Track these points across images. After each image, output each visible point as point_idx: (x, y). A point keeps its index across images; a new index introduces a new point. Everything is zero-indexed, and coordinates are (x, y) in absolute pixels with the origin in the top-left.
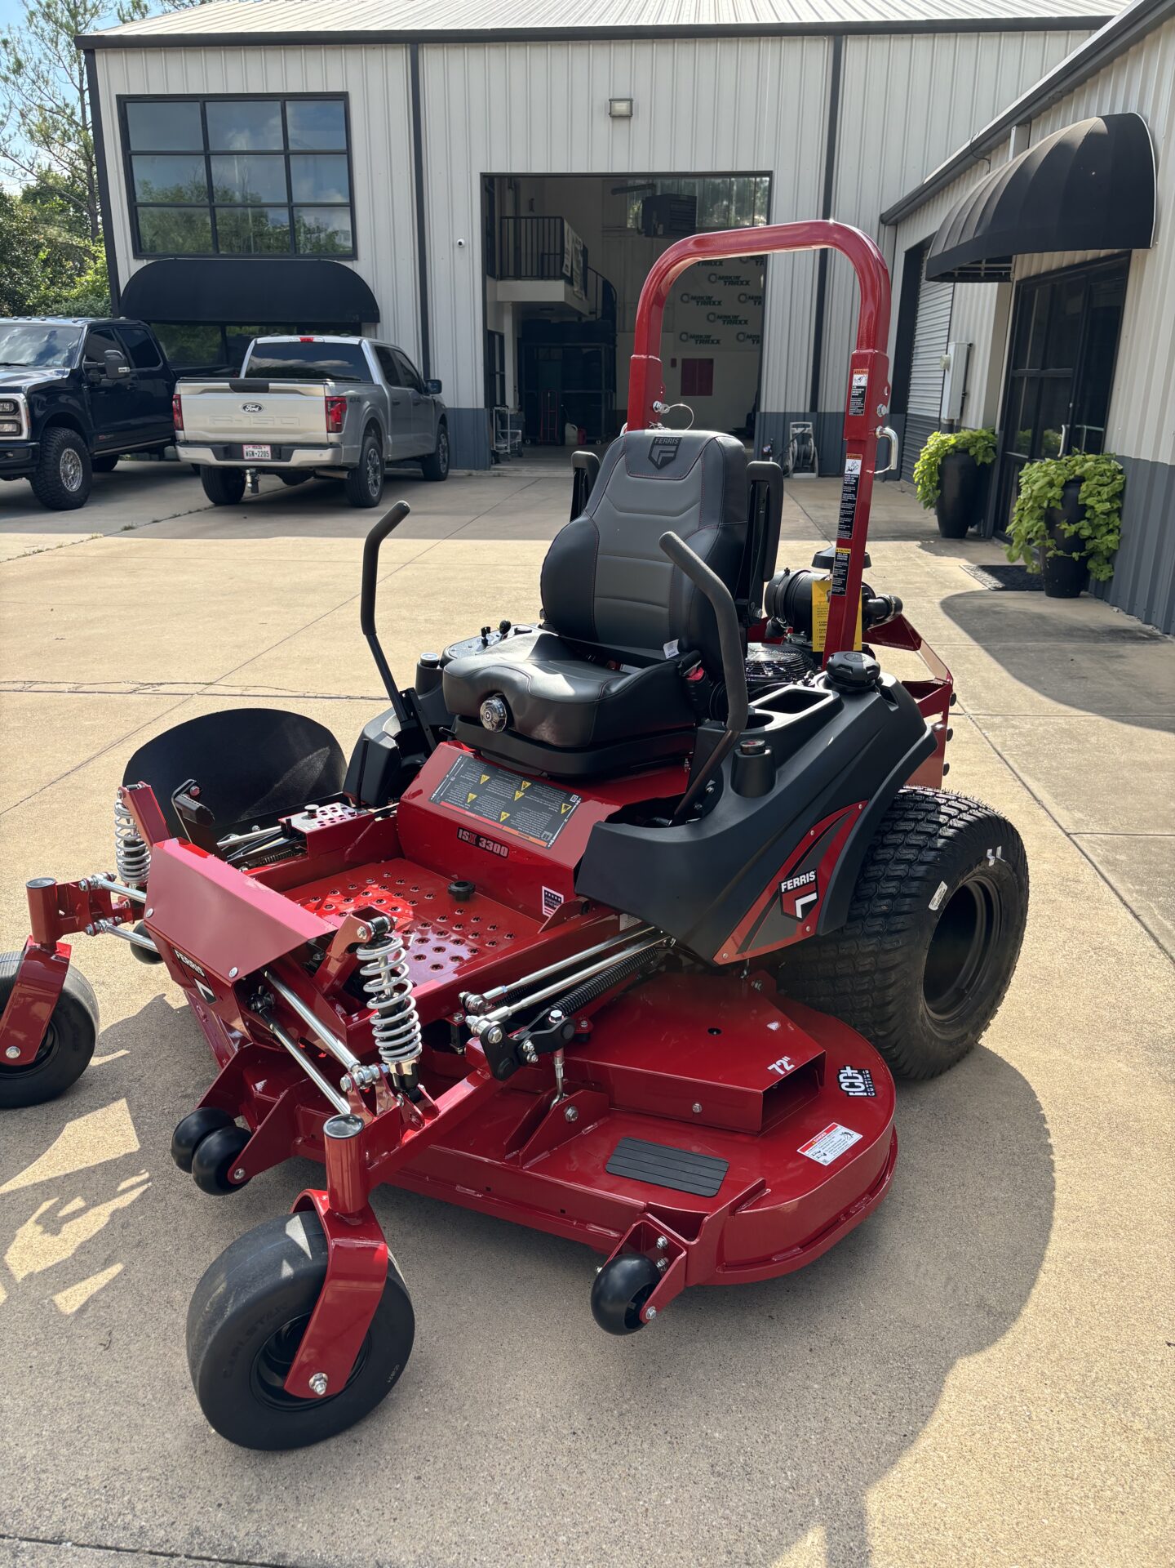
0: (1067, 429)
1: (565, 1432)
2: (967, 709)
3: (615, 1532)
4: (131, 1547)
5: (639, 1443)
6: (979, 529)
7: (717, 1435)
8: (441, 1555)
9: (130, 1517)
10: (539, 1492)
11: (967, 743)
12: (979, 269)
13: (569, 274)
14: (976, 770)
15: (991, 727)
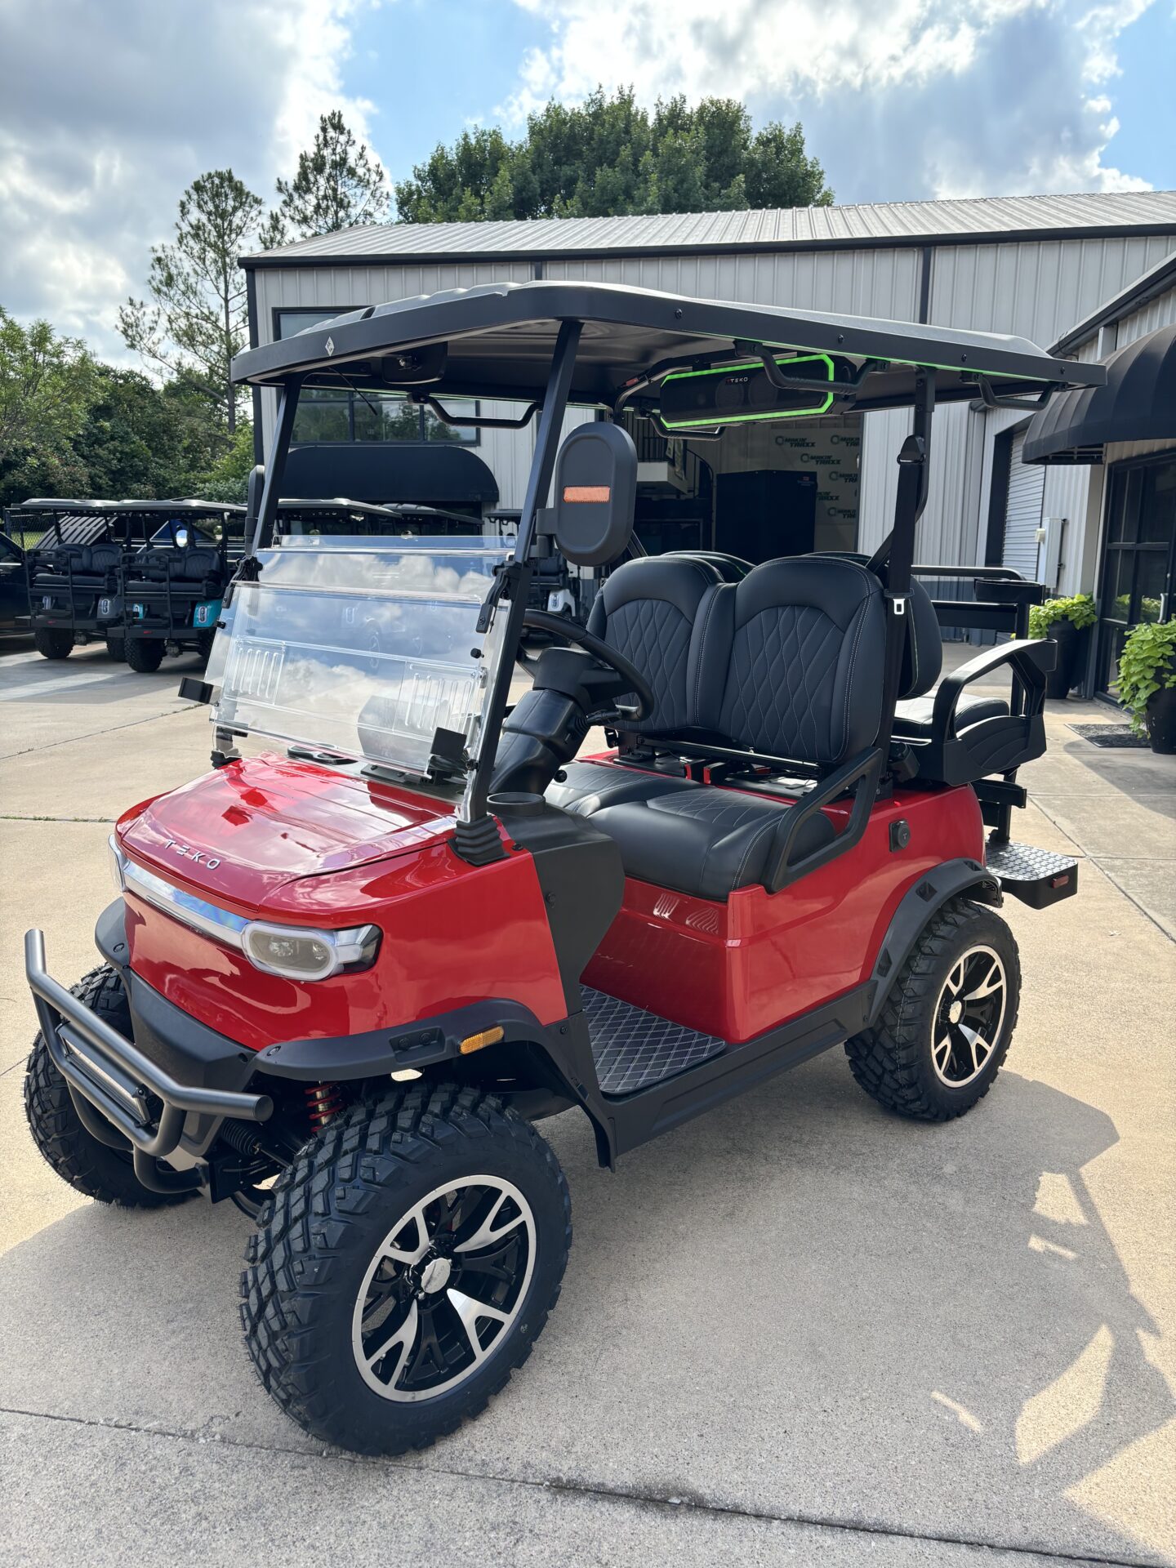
0: (1165, 597)
1: (817, 1409)
2: (1088, 853)
3: (873, 1482)
4: (478, 1474)
5: (881, 1420)
6: (1079, 691)
7: (946, 1418)
8: (731, 1490)
9: (472, 1453)
10: (803, 1451)
11: (1091, 882)
12: (1073, 453)
13: (671, 456)
14: (1102, 905)
15: (1112, 868)
